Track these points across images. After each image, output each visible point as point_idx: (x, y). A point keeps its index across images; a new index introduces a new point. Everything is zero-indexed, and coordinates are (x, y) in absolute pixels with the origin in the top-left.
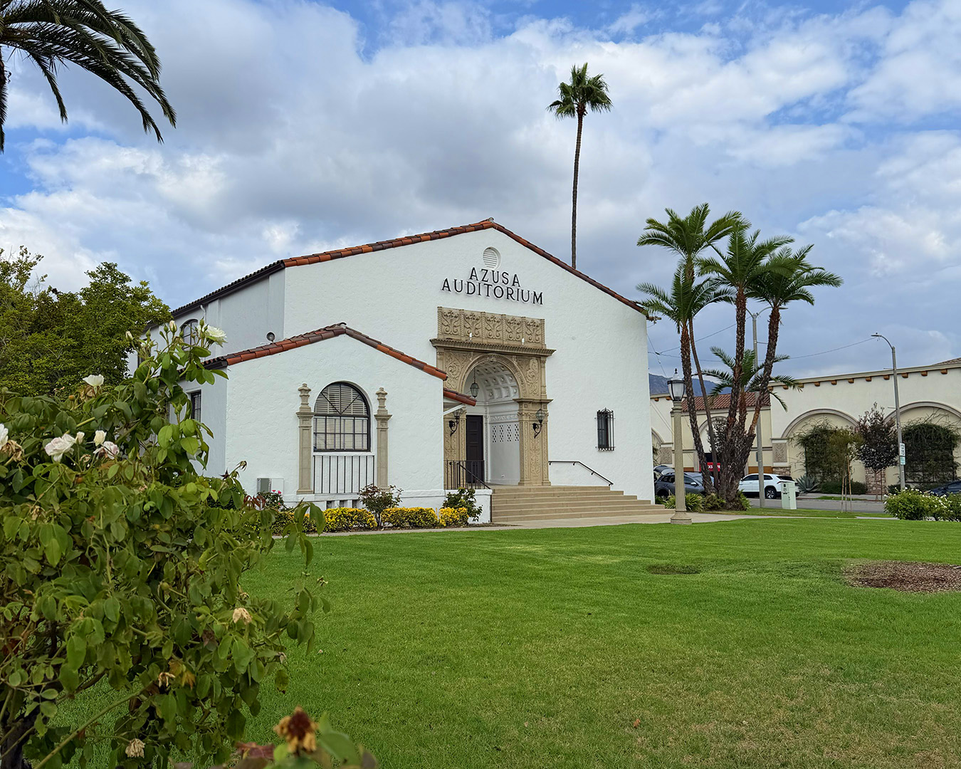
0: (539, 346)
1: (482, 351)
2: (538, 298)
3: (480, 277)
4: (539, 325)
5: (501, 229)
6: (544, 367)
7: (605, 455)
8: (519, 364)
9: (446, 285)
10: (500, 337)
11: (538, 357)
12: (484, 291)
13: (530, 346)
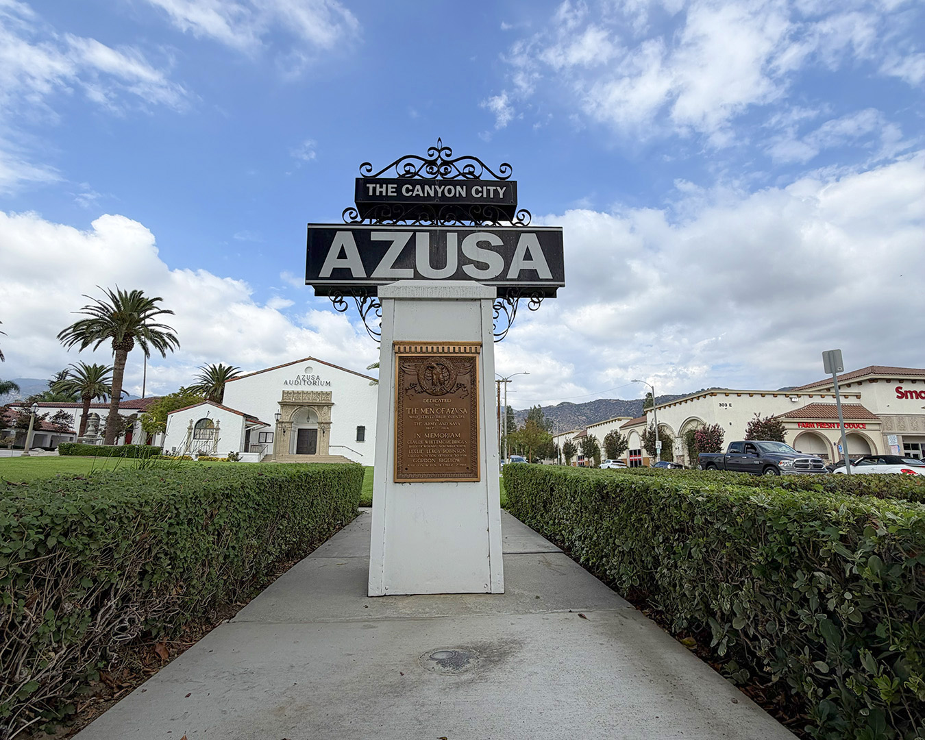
0: (328, 402)
1: (301, 405)
2: (329, 384)
3: (301, 378)
4: (329, 394)
5: (314, 359)
6: (330, 410)
7: (360, 444)
8: (318, 409)
9: (286, 383)
10: (310, 399)
11: (328, 406)
12: (303, 383)
13: (323, 402)
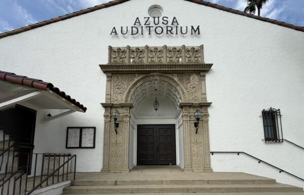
0: (198, 63)
1: (144, 72)
2: (196, 31)
4: (198, 51)
6: (205, 80)
7: (273, 147)
8: (180, 80)
9: (114, 31)
10: (162, 61)
11: (198, 73)
12: (146, 31)
